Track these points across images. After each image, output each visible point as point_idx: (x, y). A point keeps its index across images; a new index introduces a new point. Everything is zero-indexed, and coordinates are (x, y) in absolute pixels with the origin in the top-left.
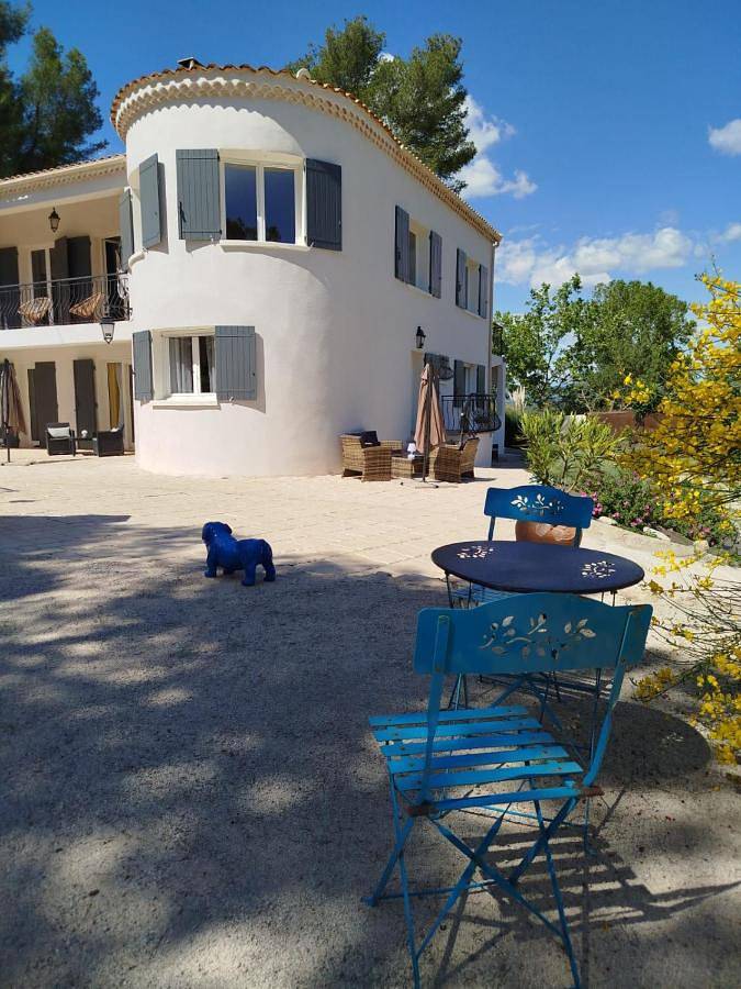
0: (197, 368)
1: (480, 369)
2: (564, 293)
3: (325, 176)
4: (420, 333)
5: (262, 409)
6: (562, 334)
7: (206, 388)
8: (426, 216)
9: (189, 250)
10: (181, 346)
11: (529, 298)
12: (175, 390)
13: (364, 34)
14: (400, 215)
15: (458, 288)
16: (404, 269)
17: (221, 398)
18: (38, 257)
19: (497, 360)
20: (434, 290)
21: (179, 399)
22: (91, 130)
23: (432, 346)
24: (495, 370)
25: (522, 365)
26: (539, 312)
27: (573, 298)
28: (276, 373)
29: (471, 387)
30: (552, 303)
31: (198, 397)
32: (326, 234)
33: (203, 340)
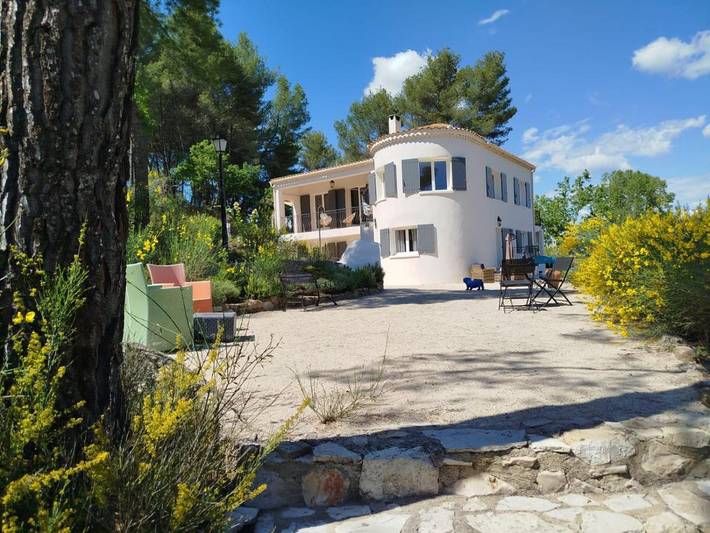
0: (407, 242)
1: (529, 234)
2: (579, 182)
3: (459, 163)
4: (499, 219)
5: (437, 256)
6: (580, 208)
7: (411, 250)
8: (499, 167)
9: (407, 196)
10: (401, 234)
11: (557, 187)
12: (398, 251)
13: (449, 57)
14: (488, 170)
15: (515, 196)
16: (490, 193)
17: (420, 253)
18: (318, 198)
19: (538, 228)
20: (504, 198)
21: (399, 255)
22: (304, 122)
23: (505, 225)
24: (537, 234)
25: (555, 229)
26: (564, 195)
27: (586, 185)
28: (443, 241)
29: (525, 243)
30: (572, 189)
31: (408, 253)
32: (460, 184)
33: (410, 231)
